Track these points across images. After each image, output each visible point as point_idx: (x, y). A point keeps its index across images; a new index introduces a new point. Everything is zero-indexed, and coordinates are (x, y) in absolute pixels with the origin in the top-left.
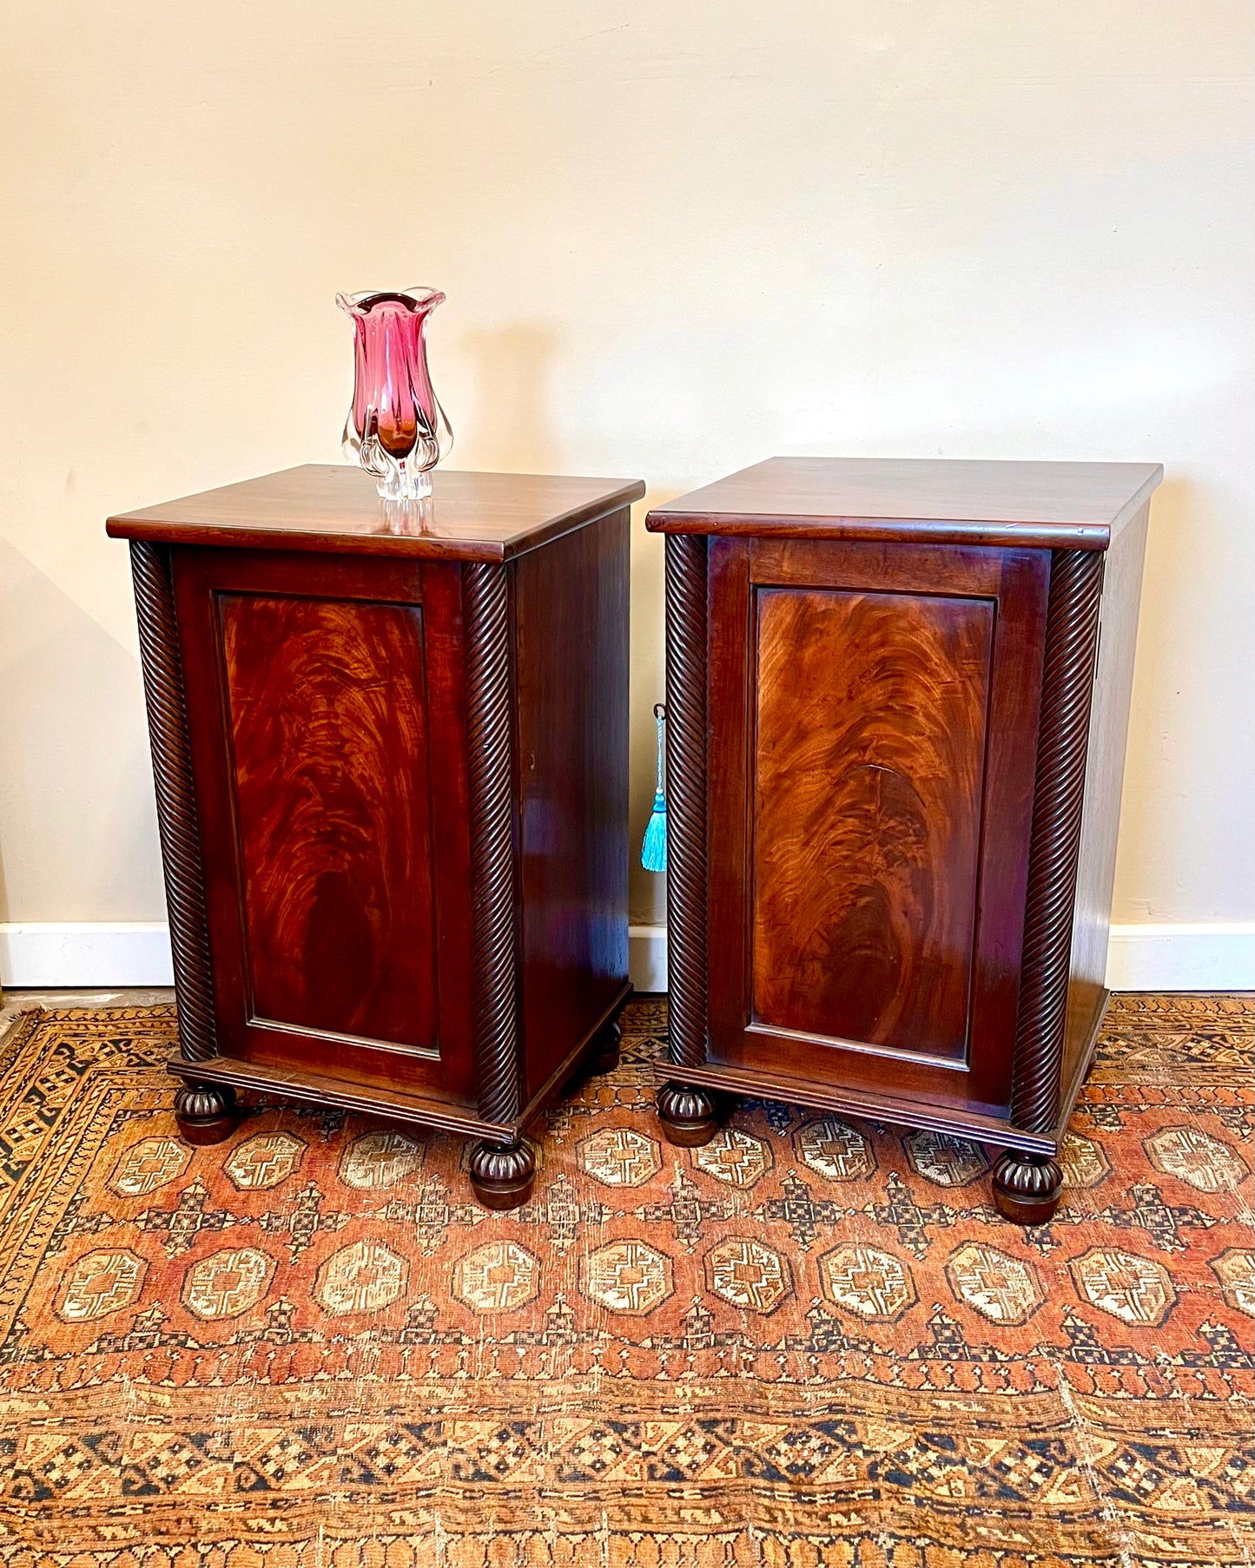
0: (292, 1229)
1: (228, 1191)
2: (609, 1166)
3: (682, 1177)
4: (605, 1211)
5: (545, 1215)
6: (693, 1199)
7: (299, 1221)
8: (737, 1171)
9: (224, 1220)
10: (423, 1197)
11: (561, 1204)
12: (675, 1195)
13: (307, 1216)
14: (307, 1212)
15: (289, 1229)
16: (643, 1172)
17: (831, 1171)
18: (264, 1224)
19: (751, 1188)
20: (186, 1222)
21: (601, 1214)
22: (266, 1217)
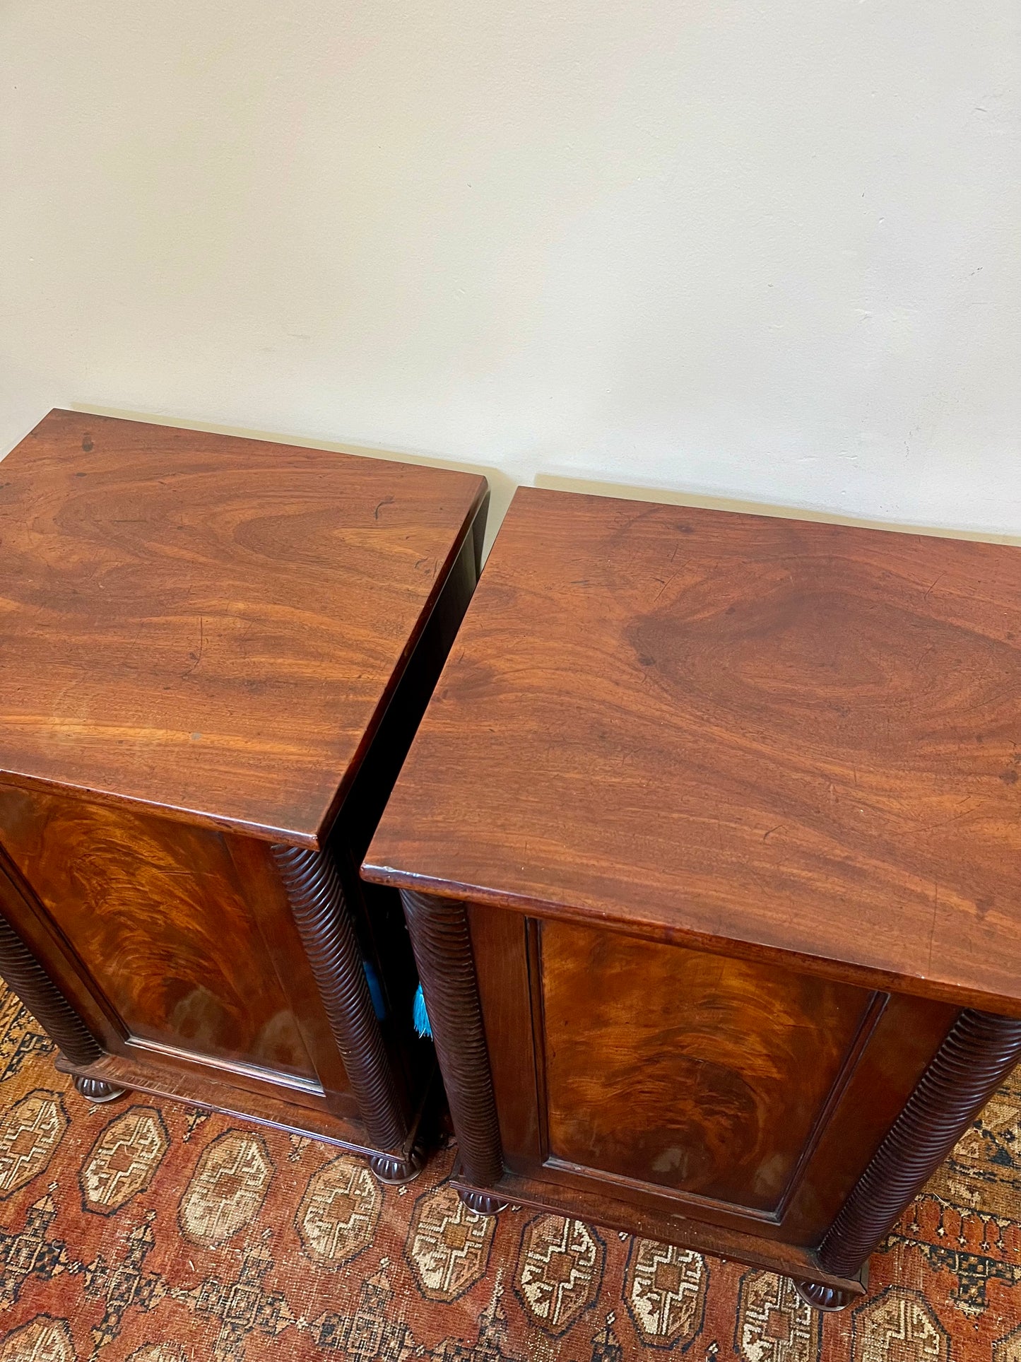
0: (109, 1296)
1: (75, 1210)
2: (435, 1255)
3: (498, 1301)
4: (408, 1342)
5: (348, 1333)
6: (498, 1348)
7: (119, 1285)
8: (557, 1297)
9: (56, 1261)
10: (244, 1269)
11: (367, 1317)
12: (482, 1333)
13: (129, 1277)
14: (130, 1271)
15: (106, 1296)
16: (466, 1274)
17: (650, 1325)
18: (89, 1276)
19: (563, 1333)
20: (25, 1252)
21: (402, 1345)
22: (92, 1267)
